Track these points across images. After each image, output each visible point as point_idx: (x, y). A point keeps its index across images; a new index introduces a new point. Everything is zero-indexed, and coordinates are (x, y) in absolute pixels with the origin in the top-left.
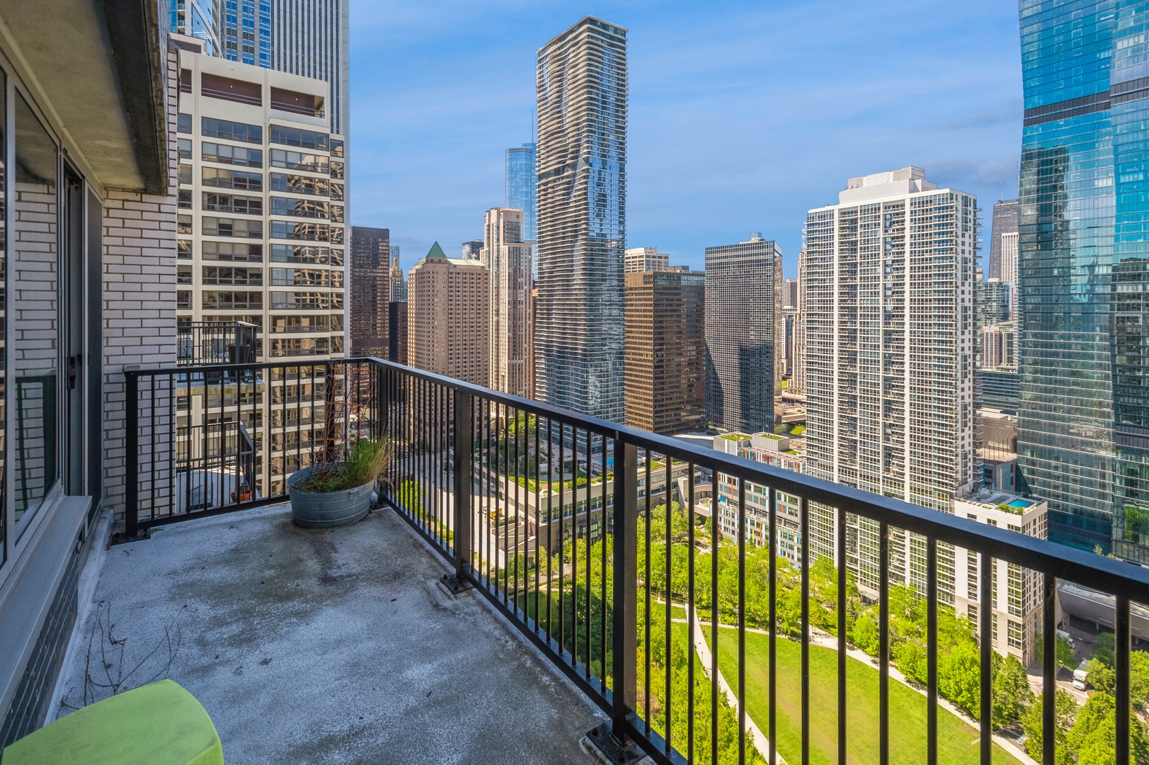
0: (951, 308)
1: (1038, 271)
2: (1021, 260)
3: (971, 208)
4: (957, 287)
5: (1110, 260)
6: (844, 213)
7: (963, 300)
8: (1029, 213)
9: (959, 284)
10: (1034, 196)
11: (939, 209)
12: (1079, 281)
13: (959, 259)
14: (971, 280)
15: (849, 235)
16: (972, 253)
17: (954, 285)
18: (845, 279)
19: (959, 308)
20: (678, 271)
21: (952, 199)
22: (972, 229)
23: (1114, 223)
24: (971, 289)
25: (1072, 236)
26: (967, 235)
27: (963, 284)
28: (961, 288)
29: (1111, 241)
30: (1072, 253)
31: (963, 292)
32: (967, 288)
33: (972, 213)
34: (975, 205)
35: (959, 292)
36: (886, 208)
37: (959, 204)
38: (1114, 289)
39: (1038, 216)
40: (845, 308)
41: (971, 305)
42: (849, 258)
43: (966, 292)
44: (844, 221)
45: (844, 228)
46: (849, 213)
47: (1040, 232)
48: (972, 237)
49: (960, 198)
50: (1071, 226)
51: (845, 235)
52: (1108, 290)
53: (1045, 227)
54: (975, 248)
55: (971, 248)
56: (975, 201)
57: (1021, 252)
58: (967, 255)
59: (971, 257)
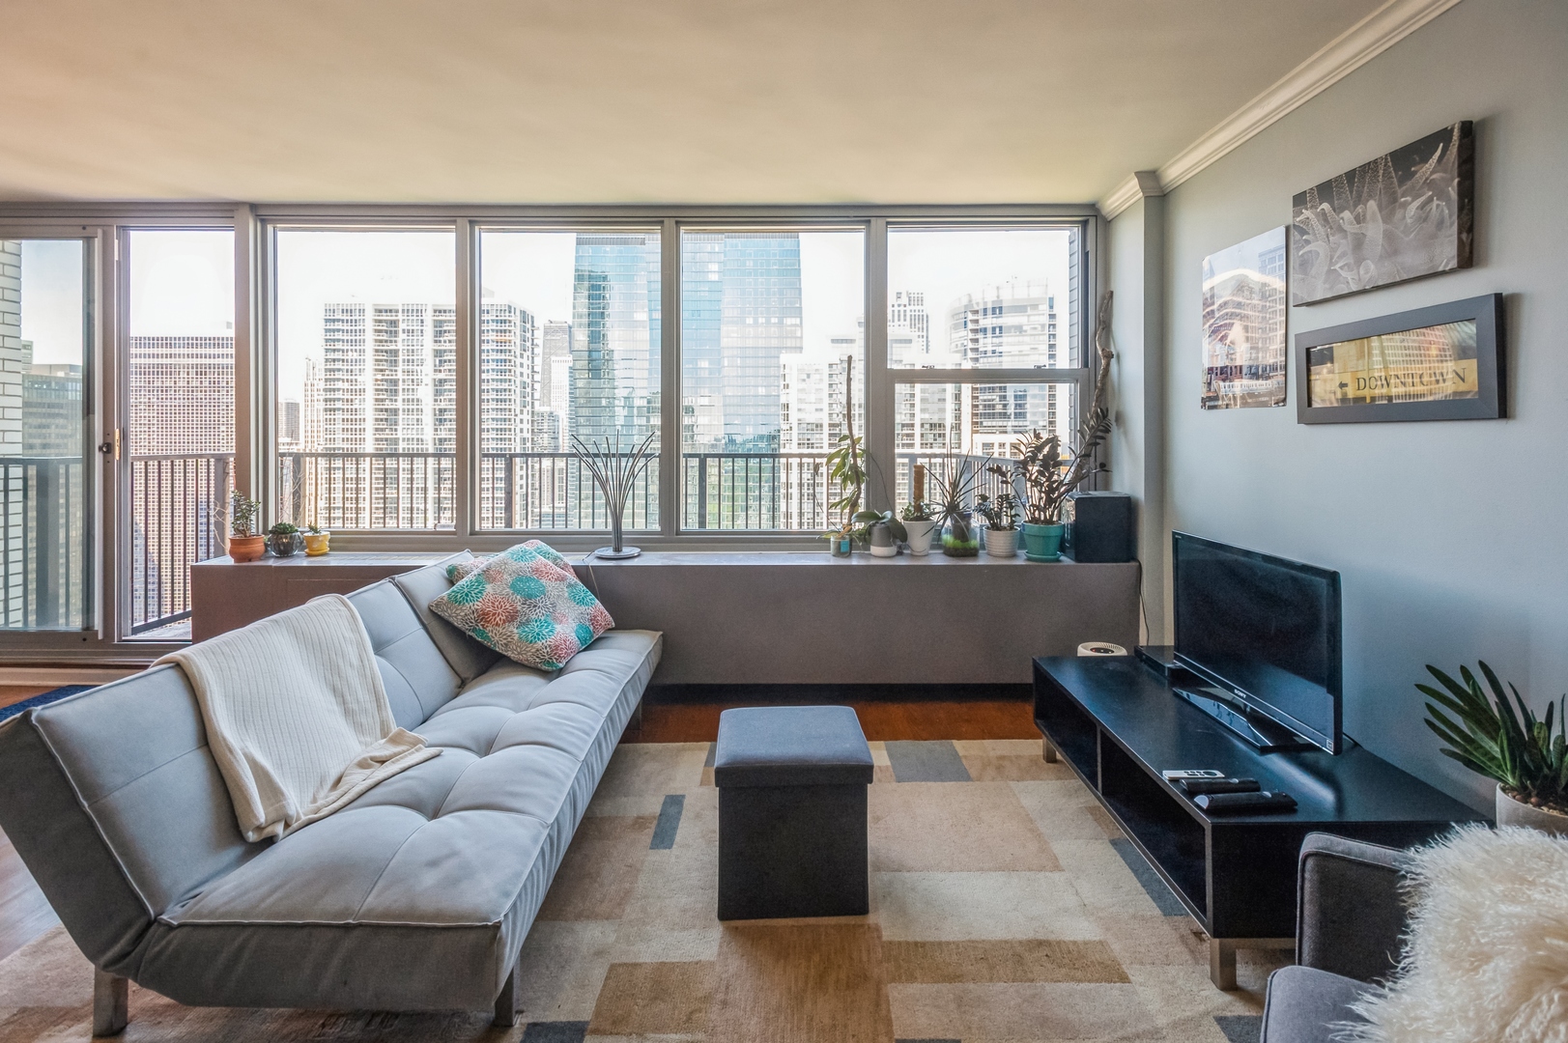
0: (510, 440)
1: (589, 399)
2: (573, 387)
3: (529, 326)
4: (516, 415)
5: (645, 393)
6: (380, 311)
7: (522, 431)
8: (582, 338)
9: (518, 412)
10: (585, 320)
11: (497, 321)
12: (621, 413)
13: (518, 383)
14: (529, 408)
15: (386, 341)
16: (530, 376)
17: (513, 413)
18: (382, 400)
19: (518, 440)
20: (61, 374)
21: (510, 312)
22: (530, 349)
23: (648, 357)
24: (529, 417)
25: (616, 367)
26: (525, 355)
27: (522, 412)
28: (520, 416)
29: (646, 374)
30: (616, 384)
31: (522, 421)
32: (526, 417)
33: (530, 331)
34: (533, 322)
35: (518, 421)
36: (435, 311)
37: (517, 319)
38: (648, 421)
39: (590, 342)
40: (382, 440)
41: (529, 436)
42: (387, 372)
43: (525, 421)
44: (380, 321)
45: (380, 331)
46: (386, 311)
47: (590, 360)
48: (530, 358)
49: (518, 313)
50: (616, 356)
51: (381, 341)
52: (643, 421)
53: (595, 355)
54: (533, 371)
55: (530, 371)
56: (532, 317)
57: (573, 379)
58: (525, 379)
59: (529, 381)
